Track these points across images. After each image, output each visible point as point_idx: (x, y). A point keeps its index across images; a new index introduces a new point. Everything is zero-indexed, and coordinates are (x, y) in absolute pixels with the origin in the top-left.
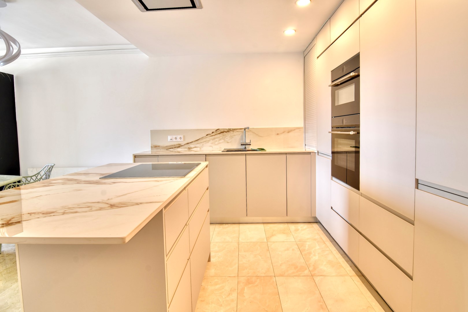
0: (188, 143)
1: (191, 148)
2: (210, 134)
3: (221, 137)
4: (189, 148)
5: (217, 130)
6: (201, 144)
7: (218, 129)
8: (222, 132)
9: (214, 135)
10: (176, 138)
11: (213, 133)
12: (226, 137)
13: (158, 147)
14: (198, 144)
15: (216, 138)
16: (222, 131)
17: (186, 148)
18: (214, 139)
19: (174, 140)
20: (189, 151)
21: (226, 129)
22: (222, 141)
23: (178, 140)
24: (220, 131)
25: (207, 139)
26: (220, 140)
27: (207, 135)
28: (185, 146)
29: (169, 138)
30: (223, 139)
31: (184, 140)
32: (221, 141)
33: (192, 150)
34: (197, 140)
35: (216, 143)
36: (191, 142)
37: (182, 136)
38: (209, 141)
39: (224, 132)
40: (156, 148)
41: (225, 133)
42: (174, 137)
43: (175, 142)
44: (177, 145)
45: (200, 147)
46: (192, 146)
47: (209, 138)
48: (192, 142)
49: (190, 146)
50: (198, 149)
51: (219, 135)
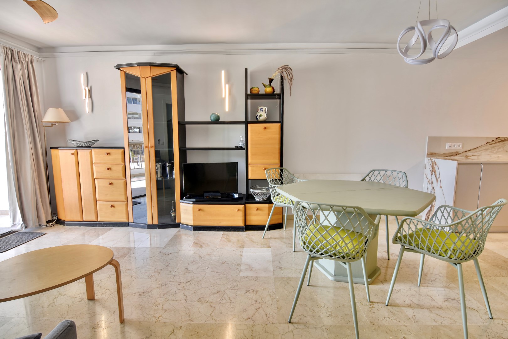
0: (466, 151)
1: (469, 156)
2: (490, 142)
3: (500, 146)
4: (466, 156)
5: (497, 138)
6: (479, 152)
7: (499, 137)
8: (502, 141)
9: (494, 143)
10: (454, 146)
11: (493, 141)
12: (506, 146)
13: (434, 155)
14: (476, 152)
15: (496, 146)
16: (503, 139)
17: (463, 156)
18: (493, 147)
19: (453, 148)
20: (466, 159)
21: (507, 137)
22: (502, 149)
23: (457, 147)
24: (500, 139)
25: (487, 147)
26: (500, 148)
27: (486, 143)
28: (462, 154)
29: (447, 145)
30: (502, 148)
31: (463, 147)
32: (500, 150)
33: (469, 159)
34: (475, 148)
35: (495, 152)
36: (469, 150)
37: (461, 144)
38: (488, 149)
39: (504, 140)
40: (432, 155)
41: (505, 142)
42: (453, 144)
43: (453, 150)
44: (454, 152)
45: (478, 156)
46: (469, 154)
47: (489, 146)
48: (471, 150)
49: (468, 154)
50: (475, 157)
51: (498, 144)
